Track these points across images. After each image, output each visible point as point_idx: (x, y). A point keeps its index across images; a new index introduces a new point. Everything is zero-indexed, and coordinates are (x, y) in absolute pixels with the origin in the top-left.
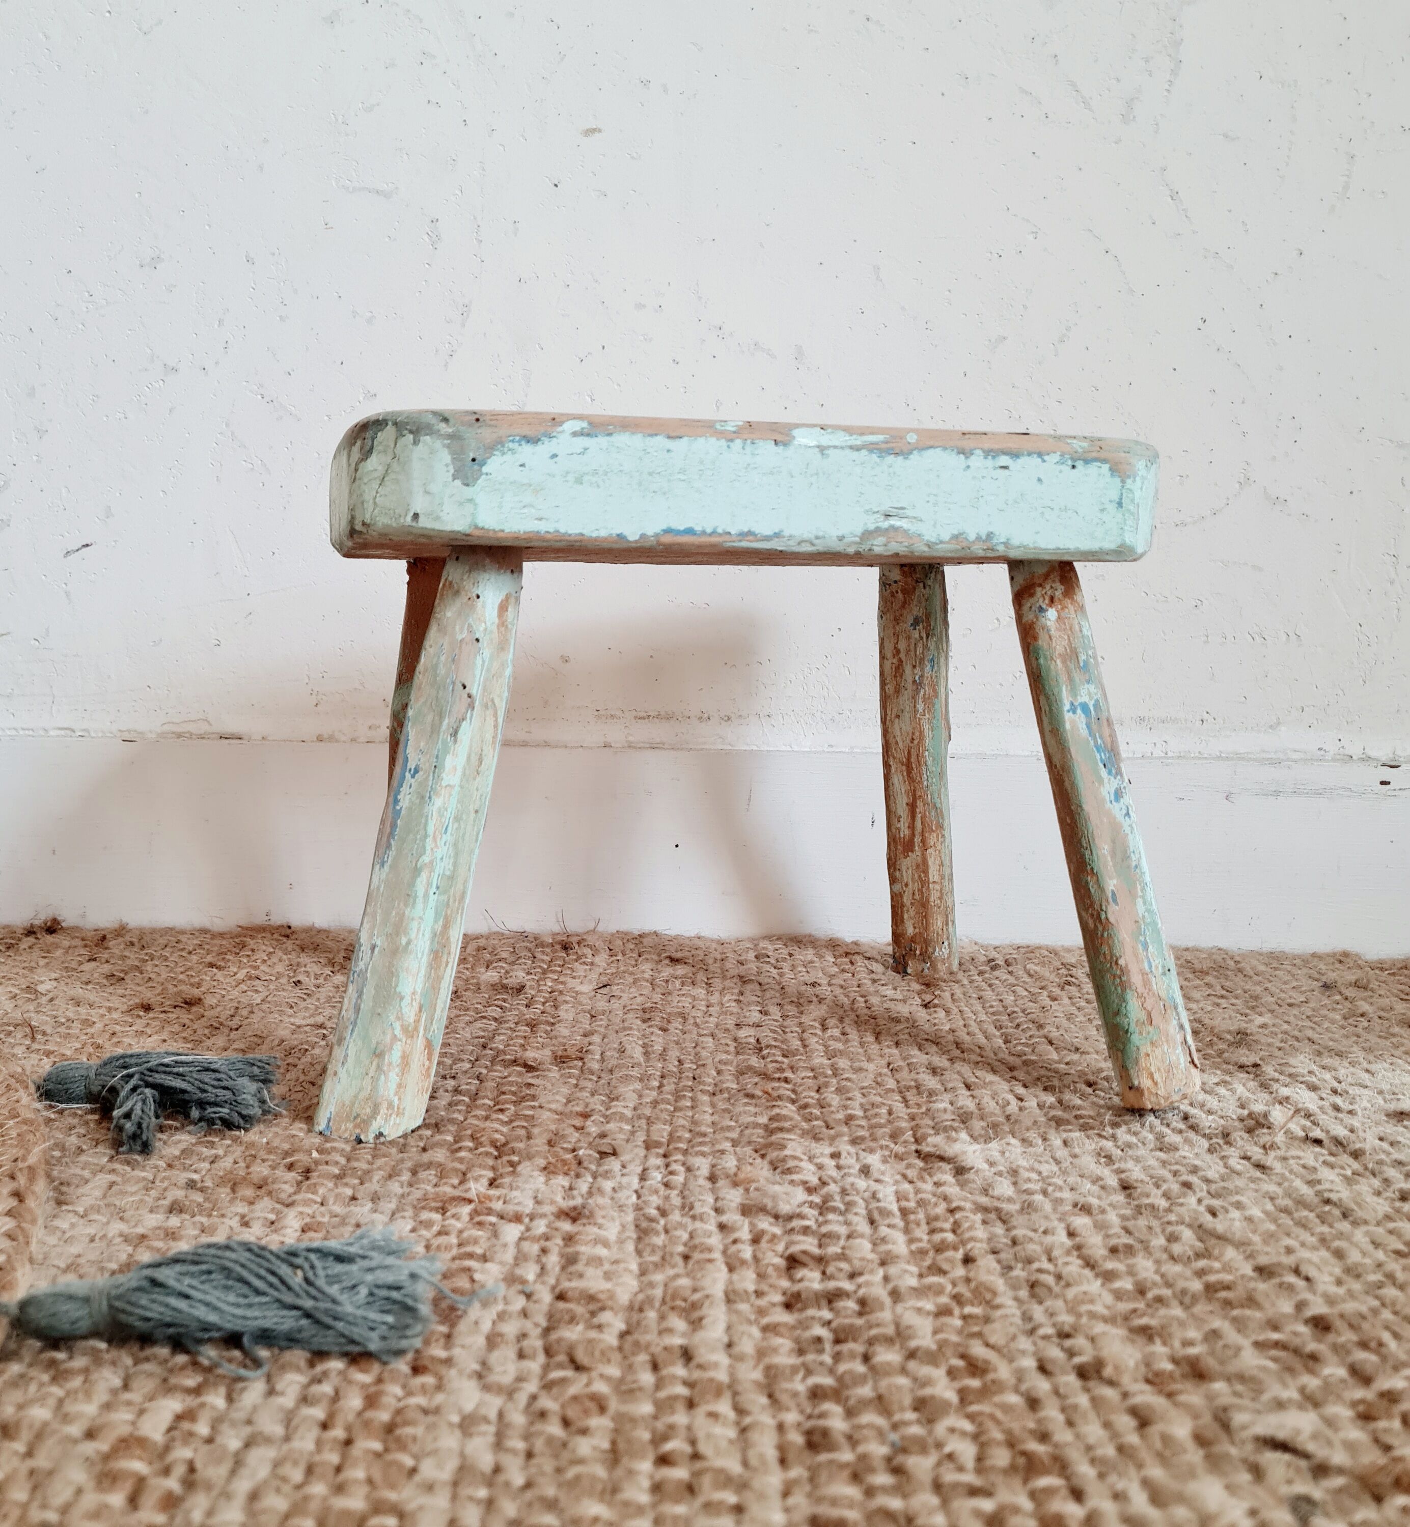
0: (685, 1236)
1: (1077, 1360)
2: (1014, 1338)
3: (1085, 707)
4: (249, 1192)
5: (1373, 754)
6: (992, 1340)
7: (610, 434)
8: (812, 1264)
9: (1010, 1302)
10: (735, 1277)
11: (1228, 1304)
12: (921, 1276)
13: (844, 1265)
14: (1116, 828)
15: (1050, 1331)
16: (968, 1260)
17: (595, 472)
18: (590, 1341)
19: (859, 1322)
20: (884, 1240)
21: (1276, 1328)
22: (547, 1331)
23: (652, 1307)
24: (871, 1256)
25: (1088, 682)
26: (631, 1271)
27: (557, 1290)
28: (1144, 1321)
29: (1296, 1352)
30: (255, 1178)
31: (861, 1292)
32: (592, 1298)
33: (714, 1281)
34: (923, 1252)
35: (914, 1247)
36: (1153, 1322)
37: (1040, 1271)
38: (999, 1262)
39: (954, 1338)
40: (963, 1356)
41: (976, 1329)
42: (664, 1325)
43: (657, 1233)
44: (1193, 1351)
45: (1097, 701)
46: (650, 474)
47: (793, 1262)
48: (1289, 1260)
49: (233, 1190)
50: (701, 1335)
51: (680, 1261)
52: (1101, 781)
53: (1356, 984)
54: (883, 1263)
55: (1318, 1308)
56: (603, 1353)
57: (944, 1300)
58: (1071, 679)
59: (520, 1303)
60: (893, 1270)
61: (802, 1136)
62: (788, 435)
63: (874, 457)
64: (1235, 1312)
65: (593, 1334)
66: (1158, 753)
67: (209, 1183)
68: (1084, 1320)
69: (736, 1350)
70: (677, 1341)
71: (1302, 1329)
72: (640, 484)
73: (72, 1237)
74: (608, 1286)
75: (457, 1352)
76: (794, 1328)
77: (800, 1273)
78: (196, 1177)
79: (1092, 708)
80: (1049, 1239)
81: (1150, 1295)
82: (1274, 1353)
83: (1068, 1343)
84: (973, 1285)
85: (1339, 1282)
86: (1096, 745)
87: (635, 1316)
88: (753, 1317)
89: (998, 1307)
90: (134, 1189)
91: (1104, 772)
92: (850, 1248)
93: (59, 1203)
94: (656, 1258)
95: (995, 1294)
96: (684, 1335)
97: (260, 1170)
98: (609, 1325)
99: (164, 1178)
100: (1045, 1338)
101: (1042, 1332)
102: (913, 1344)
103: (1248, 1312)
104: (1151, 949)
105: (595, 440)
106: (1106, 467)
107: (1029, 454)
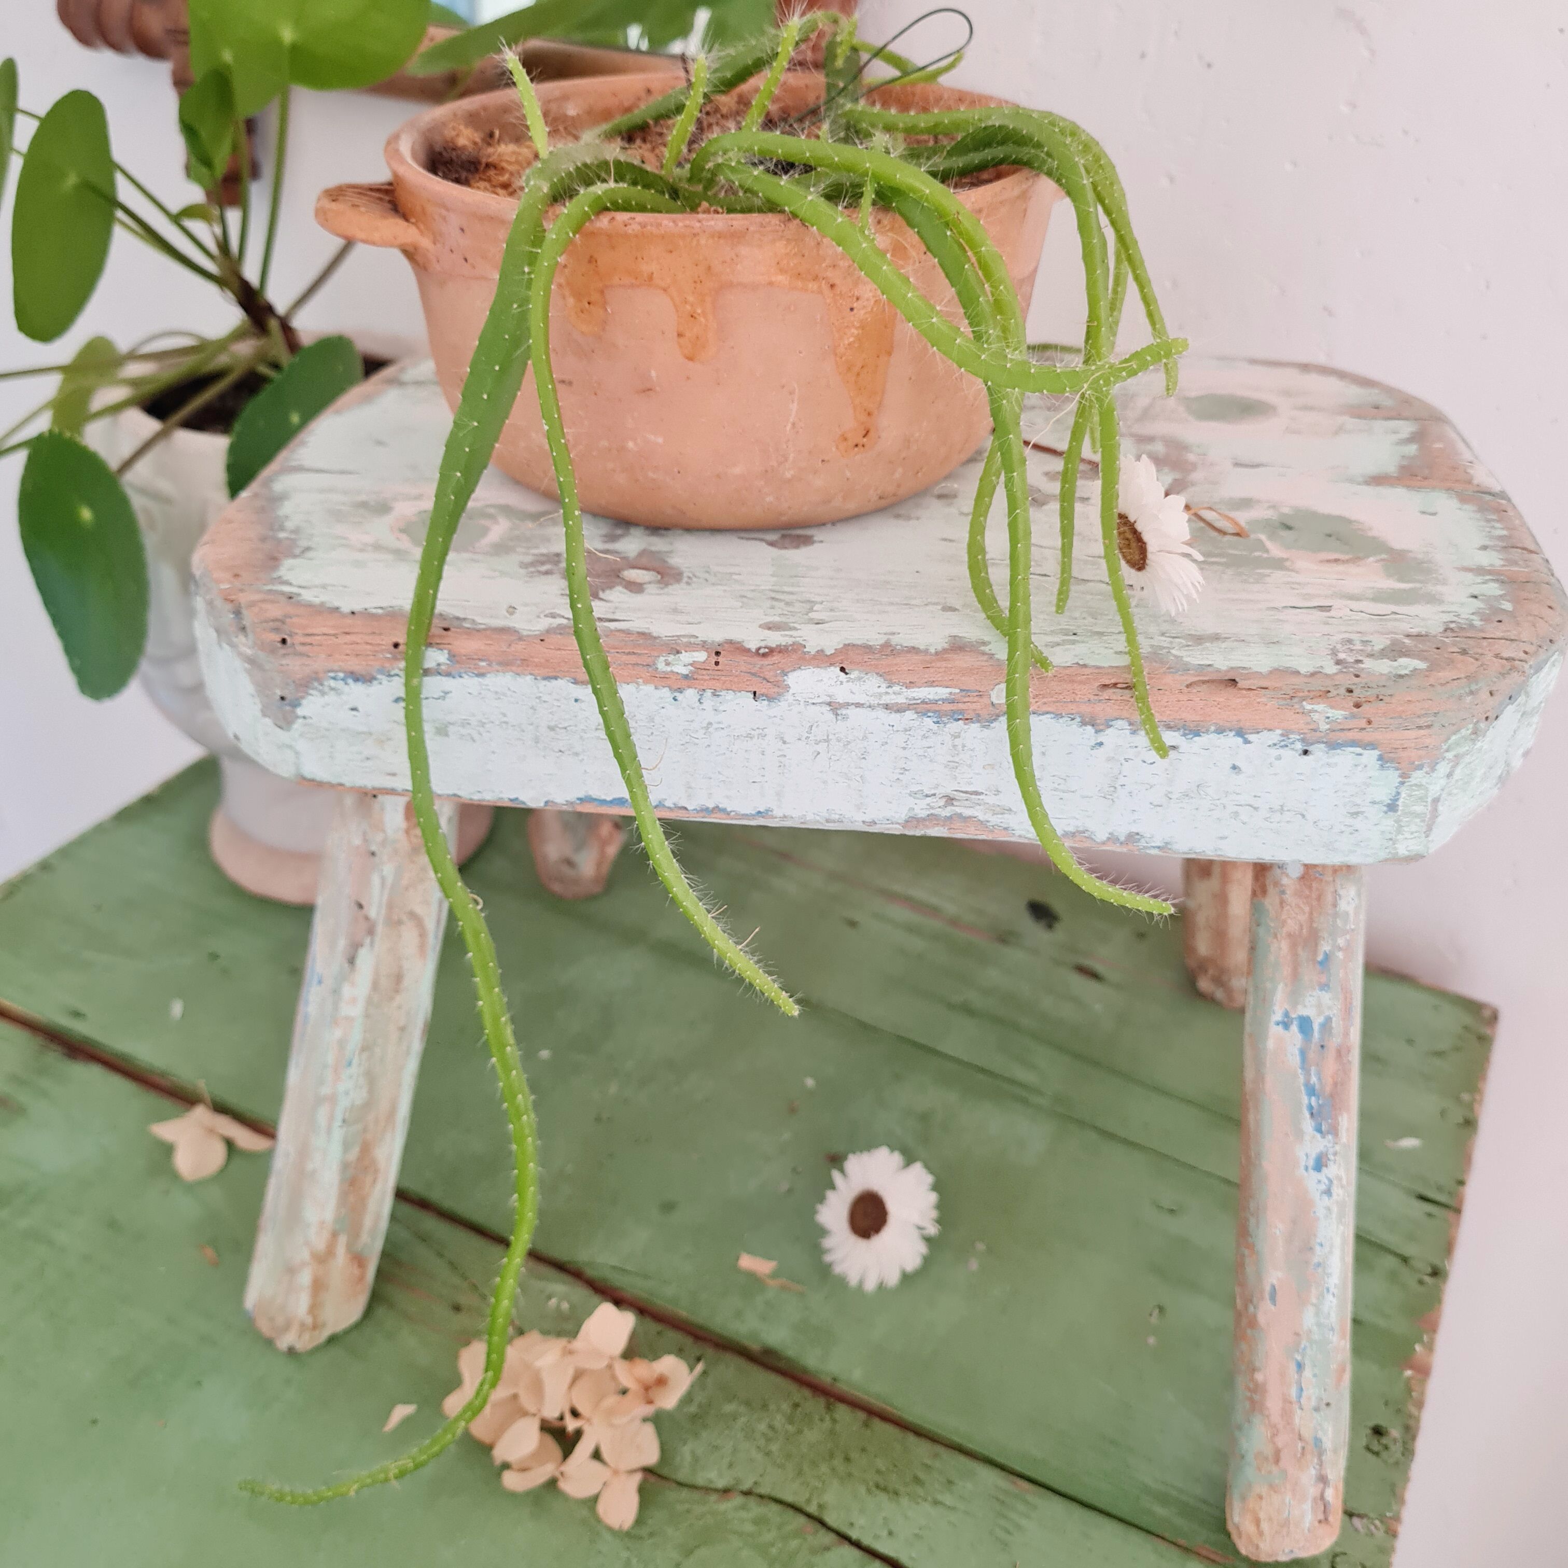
3: (1305, 1024)
7: (481, 675)
14: (1304, 1205)
17: (465, 723)
25: (1324, 987)
45: (1328, 1020)
46: (552, 728)
52: (1299, 1134)
58: (1296, 975)
62: (777, 684)
63: (928, 722)
72: (537, 740)
79: (1316, 1027)
86: (1307, 1084)
91: (1308, 1125)
104: (1307, 1373)
105: (459, 681)
106: (1371, 756)
107: (1220, 731)
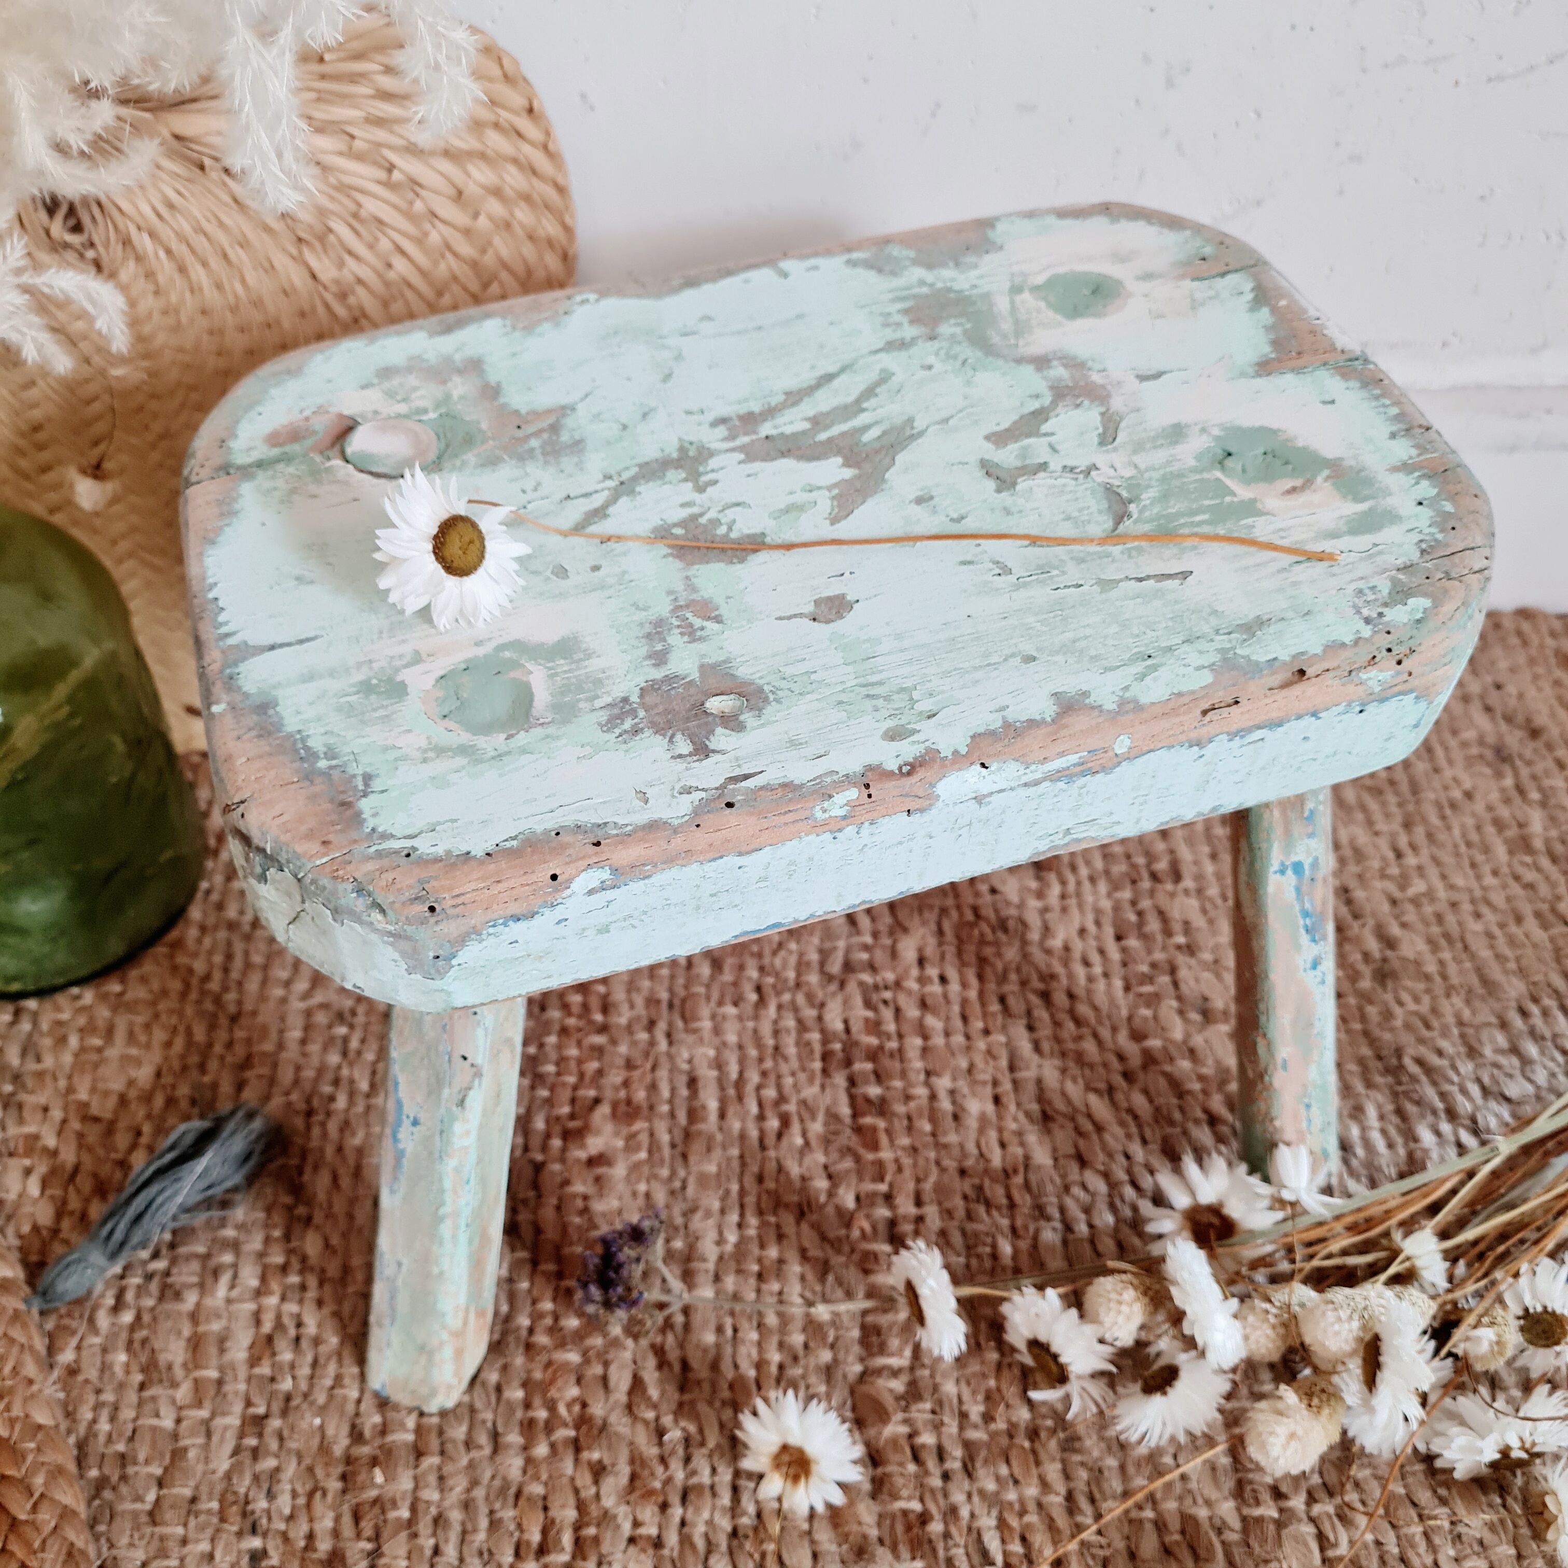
3: (1298, 868)
7: (648, 877)
14: (1304, 996)
17: (629, 917)
25: (1311, 835)
45: (1316, 859)
46: (713, 895)
52: (1298, 948)
58: (1288, 832)
62: (928, 797)
63: (1061, 785)
72: (698, 908)
79: (1307, 867)
86: (1302, 910)
91: (1304, 939)
104: (1314, 1109)
105: (624, 889)
106: (1410, 698)
107: (1299, 717)
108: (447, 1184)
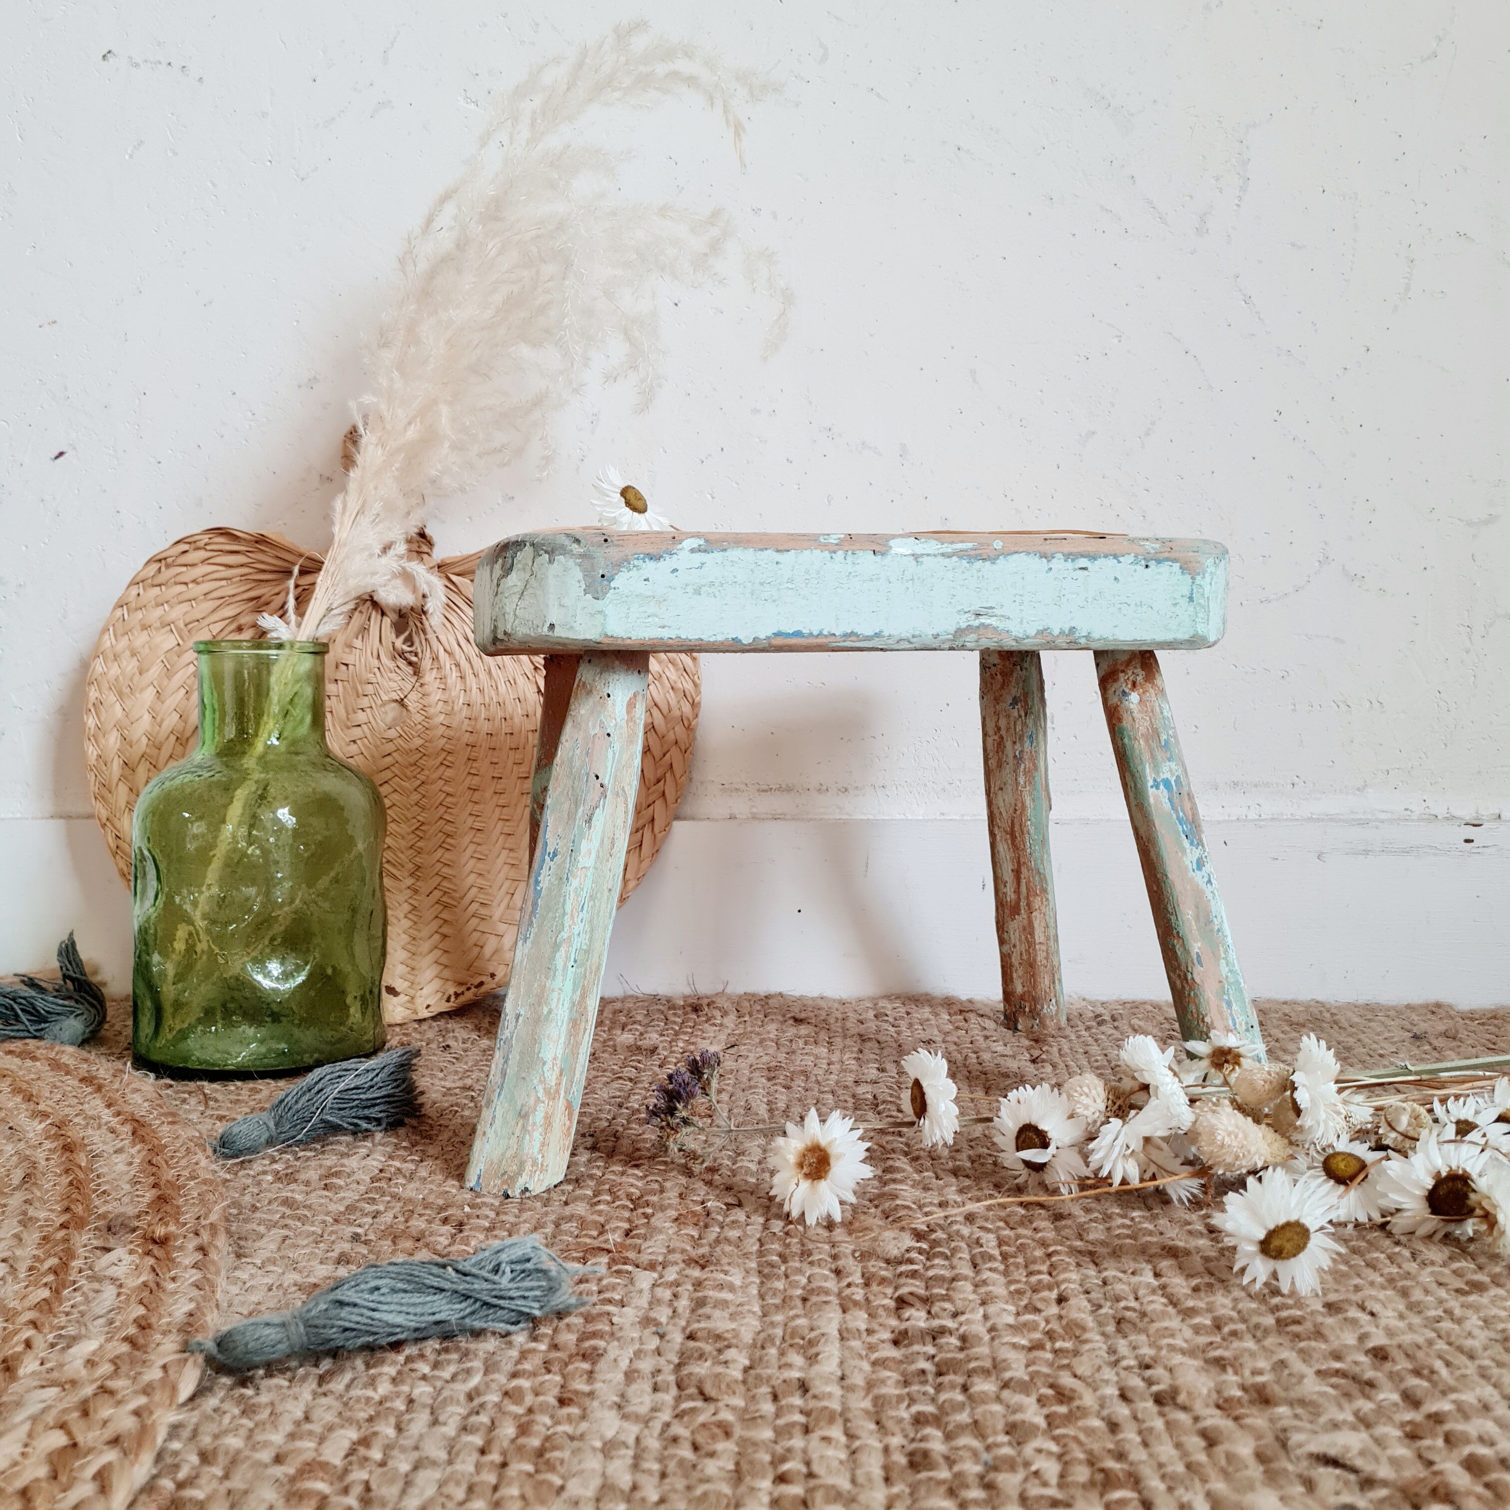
0: (804, 1281)
1: (1155, 1388)
2: (1099, 1369)
3: (1167, 783)
4: (408, 1244)
5: (1457, 813)
6: (1079, 1372)
7: (725, 550)
8: (918, 1304)
9: (1098, 1337)
10: (848, 1316)
11: (1297, 1336)
12: (1018, 1314)
13: (947, 1305)
14: (1199, 894)
15: (1133, 1362)
16: (1061, 1300)
17: (712, 584)
18: (717, 1375)
19: (961, 1356)
20: (984, 1282)
21: (1338, 1357)
22: (679, 1366)
23: (773, 1344)
24: (972, 1297)
25: (1170, 759)
26: (754, 1313)
27: (688, 1331)
28: (1218, 1353)
29: (1355, 1379)
30: (414, 1232)
31: (962, 1330)
32: (718, 1337)
33: (830, 1320)
34: (1019, 1292)
35: (1012, 1288)
36: (1227, 1354)
37: (1127, 1308)
38: (1089, 1301)
39: (1045, 1370)
40: (1052, 1386)
41: (1065, 1362)
42: (783, 1361)
43: (778, 1278)
44: (1260, 1379)
45: (1179, 777)
46: (762, 584)
47: (902, 1303)
48: (1357, 1297)
49: (394, 1242)
50: (816, 1368)
51: (799, 1303)
52: (1184, 851)
53: (1445, 1035)
54: (983, 1303)
55: (1378, 1339)
56: (728, 1385)
57: (1037, 1335)
58: (1154, 758)
59: (655, 1342)
60: (992, 1309)
61: (913, 1186)
62: (885, 545)
63: (965, 562)
64: (1302, 1344)
65: (720, 1369)
66: (1252, 815)
67: (372, 1237)
68: (1164, 1352)
69: (848, 1382)
70: (796, 1374)
71: (1362, 1358)
72: (753, 593)
73: (252, 1287)
74: (733, 1326)
75: (598, 1386)
76: (901, 1362)
77: (907, 1313)
78: (359, 1230)
79: (1174, 783)
80: (1135, 1279)
81: (1226, 1330)
82: (1334, 1380)
83: (1148, 1373)
84: (1064, 1322)
85: (1401, 1317)
86: (1179, 818)
87: (758, 1353)
88: (864, 1353)
89: (1086, 1341)
90: (305, 1242)
91: (1186, 843)
92: (954, 1289)
93: (239, 1256)
94: (777, 1301)
95: (1084, 1329)
96: (801, 1369)
97: (418, 1224)
98: (734, 1361)
99: (332, 1232)
100: (1126, 1369)
101: (1124, 1363)
102: (1007, 1375)
103: (1313, 1344)
104: (1234, 1007)
105: (711, 555)
106: (1177, 566)
107: (1106, 556)
108: (568, 908)
